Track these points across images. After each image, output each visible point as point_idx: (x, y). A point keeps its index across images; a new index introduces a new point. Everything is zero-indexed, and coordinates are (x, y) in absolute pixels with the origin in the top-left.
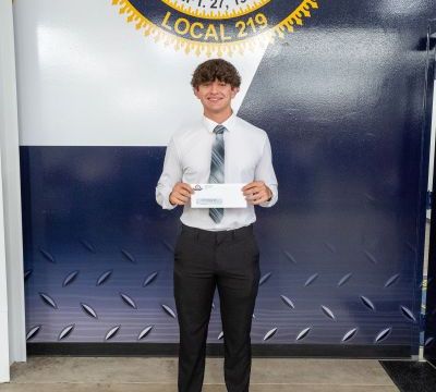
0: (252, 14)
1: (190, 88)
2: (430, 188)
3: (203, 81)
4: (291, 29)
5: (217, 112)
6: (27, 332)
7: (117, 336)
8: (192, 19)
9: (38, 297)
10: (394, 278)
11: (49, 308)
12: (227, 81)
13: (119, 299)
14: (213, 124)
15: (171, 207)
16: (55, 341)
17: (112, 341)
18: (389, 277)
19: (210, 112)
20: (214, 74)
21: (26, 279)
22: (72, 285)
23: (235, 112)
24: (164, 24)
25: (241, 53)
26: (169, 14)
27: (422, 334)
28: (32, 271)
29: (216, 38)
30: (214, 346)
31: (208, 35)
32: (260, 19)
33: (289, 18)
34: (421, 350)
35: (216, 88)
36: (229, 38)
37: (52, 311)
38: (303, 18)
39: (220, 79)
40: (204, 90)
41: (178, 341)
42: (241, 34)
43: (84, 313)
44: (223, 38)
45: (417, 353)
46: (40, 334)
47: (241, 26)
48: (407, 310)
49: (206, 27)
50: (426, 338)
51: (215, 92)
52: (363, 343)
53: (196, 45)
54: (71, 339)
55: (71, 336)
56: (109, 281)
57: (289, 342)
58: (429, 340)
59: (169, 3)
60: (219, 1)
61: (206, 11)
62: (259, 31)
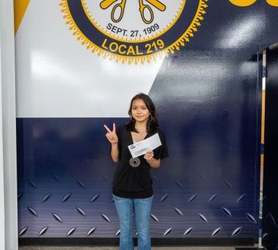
0: (155, 40)
2: (263, 142)
4: (178, 49)
6: (19, 231)
7: (75, 233)
8: (120, 43)
9: (26, 209)
10: (242, 196)
11: (32, 216)
13: (76, 210)
16: (37, 236)
17: (71, 236)
18: (239, 197)
22: (46, 203)
24: (103, 46)
26: (106, 40)
27: (260, 231)
28: (23, 193)
29: (134, 54)
31: (129, 52)
32: (160, 42)
34: (260, 239)
36: (141, 54)
37: (36, 218)
38: (185, 42)
42: (148, 52)
43: (54, 219)
44: (138, 53)
45: (258, 243)
46: (27, 232)
47: (148, 46)
48: (250, 216)
49: (128, 48)
50: (263, 233)
52: (226, 237)
53: (122, 57)
54: (47, 235)
55: (46, 233)
58: (265, 234)
59: (106, 34)
60: (135, 33)
61: (128, 39)
62: (159, 49)
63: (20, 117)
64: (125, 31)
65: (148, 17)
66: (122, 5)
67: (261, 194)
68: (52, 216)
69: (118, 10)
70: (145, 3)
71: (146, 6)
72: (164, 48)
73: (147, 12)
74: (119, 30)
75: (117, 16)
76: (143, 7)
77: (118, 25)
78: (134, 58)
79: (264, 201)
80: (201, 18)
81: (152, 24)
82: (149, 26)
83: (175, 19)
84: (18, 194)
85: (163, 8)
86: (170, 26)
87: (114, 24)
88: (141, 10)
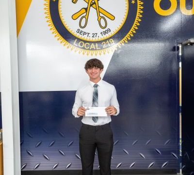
0: (108, 39)
1: (84, 70)
2: (181, 105)
3: (89, 67)
4: (123, 44)
5: (94, 79)
6: (22, 166)
7: (58, 167)
8: (85, 42)
9: (26, 152)
10: (168, 141)
11: (30, 156)
12: (98, 67)
13: (58, 152)
14: (93, 84)
15: (78, 117)
16: (33, 170)
17: (55, 169)
18: (166, 141)
19: (92, 79)
20: (93, 65)
21: (21, 145)
22: (39, 147)
23: (102, 78)
24: (74, 44)
26: (76, 40)
27: (181, 164)
28: (23, 141)
30: (96, 170)
31: (91, 47)
32: (111, 41)
34: (181, 170)
35: (94, 70)
36: (100, 48)
37: (32, 158)
39: (95, 66)
40: (90, 71)
41: (81, 169)
42: (104, 47)
43: (44, 158)
44: (97, 48)
45: (179, 172)
46: (27, 167)
48: (174, 154)
49: (91, 44)
50: (182, 165)
51: (93, 71)
52: (158, 168)
54: (39, 169)
55: (39, 168)
56: (54, 145)
57: (126, 168)
58: (184, 166)
59: (76, 36)
61: (90, 39)
62: (111, 45)
63: (21, 91)
64: (88, 34)
65: (103, 24)
66: (86, 17)
67: (181, 141)
68: (43, 156)
69: (84, 20)
70: (101, 15)
71: (102, 17)
73: (102, 21)
74: (85, 33)
75: (83, 24)
76: (100, 18)
77: (84, 30)
78: (95, 52)
80: (138, 24)
81: (106, 29)
82: (104, 30)
84: (21, 141)
85: (113, 18)
86: (117, 30)
87: (81, 29)
88: (99, 20)
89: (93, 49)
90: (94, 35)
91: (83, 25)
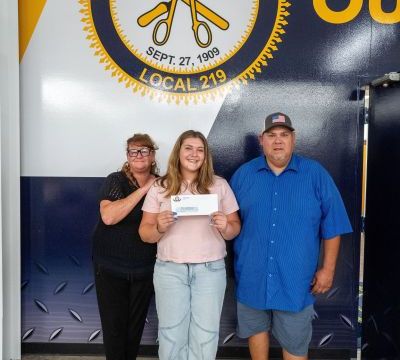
0: (214, 70)
2: (364, 215)
4: (245, 82)
6: (23, 333)
7: (99, 338)
8: (164, 74)
9: (33, 303)
10: (334, 290)
11: (41, 312)
16: (47, 341)
17: (95, 342)
18: (331, 290)
21: (23, 288)
22: (61, 293)
24: (141, 78)
25: (205, 102)
26: (145, 70)
27: (359, 339)
28: (28, 281)
29: (184, 89)
31: (177, 86)
32: (220, 74)
33: (244, 74)
34: (359, 352)
36: (194, 89)
38: (255, 73)
42: (204, 86)
43: (71, 318)
44: (189, 89)
45: (355, 356)
46: (34, 335)
47: (204, 79)
48: (345, 318)
49: (176, 80)
50: (362, 344)
52: (311, 347)
53: (168, 95)
54: (61, 340)
55: (60, 337)
56: (92, 291)
58: (365, 345)
59: (146, 62)
60: (186, 60)
61: (176, 68)
62: (219, 84)
63: (26, 175)
64: (172, 57)
65: (204, 38)
66: (168, 21)
67: (361, 288)
68: (68, 314)
69: (163, 27)
70: (200, 18)
71: (202, 23)
72: (227, 81)
73: (202, 31)
74: (164, 57)
76: (197, 24)
77: (162, 49)
78: (184, 96)
79: (364, 297)
80: (279, 40)
81: (210, 48)
82: (206, 50)
83: (242, 41)
84: (22, 282)
85: (225, 25)
86: (234, 51)
87: (156, 48)
88: (195, 28)
89: (180, 91)
90: (185, 60)
91: (160, 38)
